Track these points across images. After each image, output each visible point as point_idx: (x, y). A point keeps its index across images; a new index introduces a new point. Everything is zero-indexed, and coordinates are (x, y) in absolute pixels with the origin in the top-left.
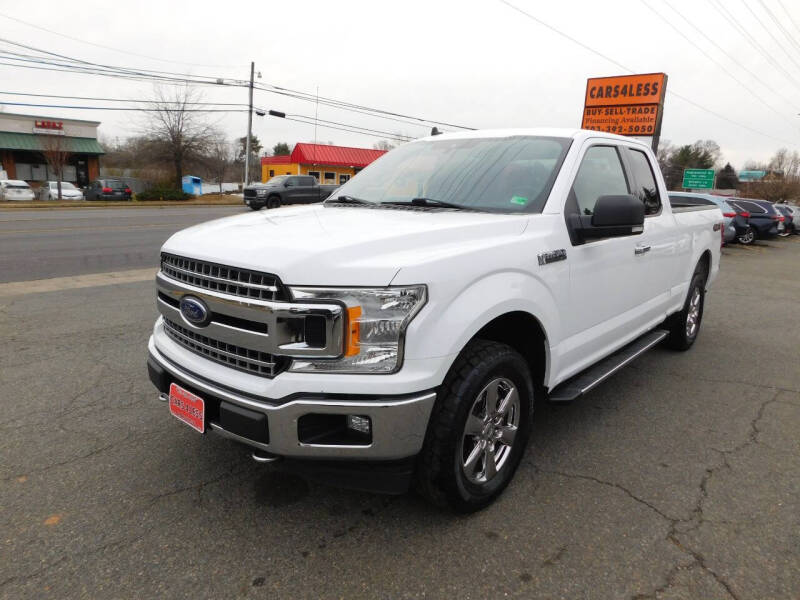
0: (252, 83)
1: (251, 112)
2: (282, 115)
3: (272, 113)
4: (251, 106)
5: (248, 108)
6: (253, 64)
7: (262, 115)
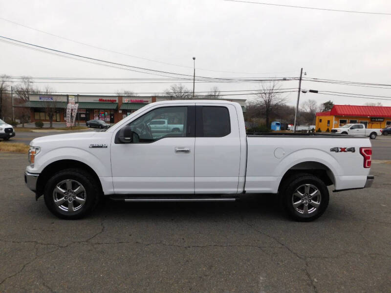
0: (301, 78)
1: (299, 91)
2: (316, 92)
3: (311, 91)
4: (300, 89)
5: (298, 90)
6: (302, 69)
7: (305, 92)
